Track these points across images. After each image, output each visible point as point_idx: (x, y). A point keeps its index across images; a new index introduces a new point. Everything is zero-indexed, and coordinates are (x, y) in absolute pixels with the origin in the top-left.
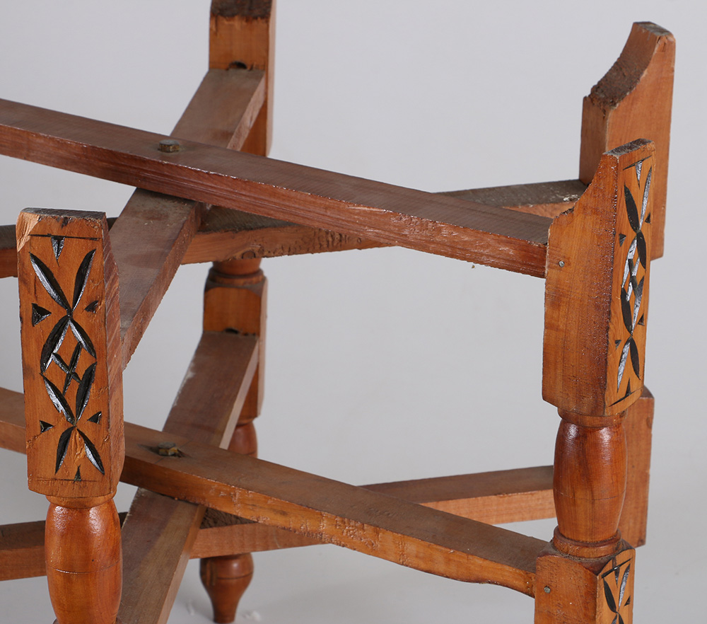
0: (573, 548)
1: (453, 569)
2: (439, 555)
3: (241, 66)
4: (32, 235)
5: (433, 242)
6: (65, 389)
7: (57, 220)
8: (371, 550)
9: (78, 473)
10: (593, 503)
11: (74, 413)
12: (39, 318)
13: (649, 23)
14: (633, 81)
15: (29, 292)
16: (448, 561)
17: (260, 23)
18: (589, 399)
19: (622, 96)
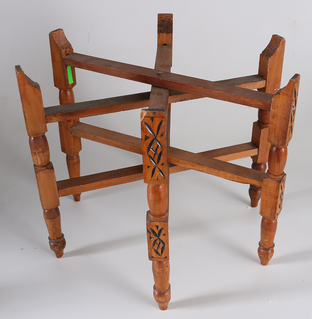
0: (273, 177)
1: (239, 180)
2: (236, 177)
3: (166, 45)
4: (145, 117)
5: (238, 101)
6: (154, 157)
7: (152, 112)
8: (217, 175)
9: (158, 178)
10: (280, 166)
11: (156, 163)
12: (147, 139)
13: (276, 35)
14: (274, 51)
15: (144, 132)
16: (238, 178)
17: (170, 34)
18: (281, 142)
19: (272, 54)
